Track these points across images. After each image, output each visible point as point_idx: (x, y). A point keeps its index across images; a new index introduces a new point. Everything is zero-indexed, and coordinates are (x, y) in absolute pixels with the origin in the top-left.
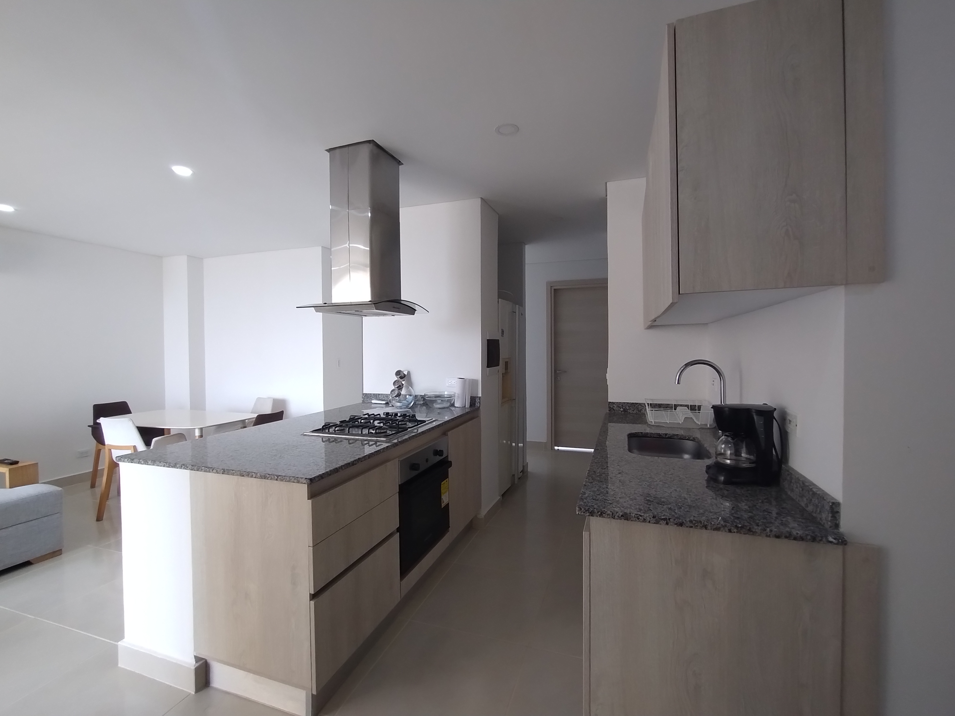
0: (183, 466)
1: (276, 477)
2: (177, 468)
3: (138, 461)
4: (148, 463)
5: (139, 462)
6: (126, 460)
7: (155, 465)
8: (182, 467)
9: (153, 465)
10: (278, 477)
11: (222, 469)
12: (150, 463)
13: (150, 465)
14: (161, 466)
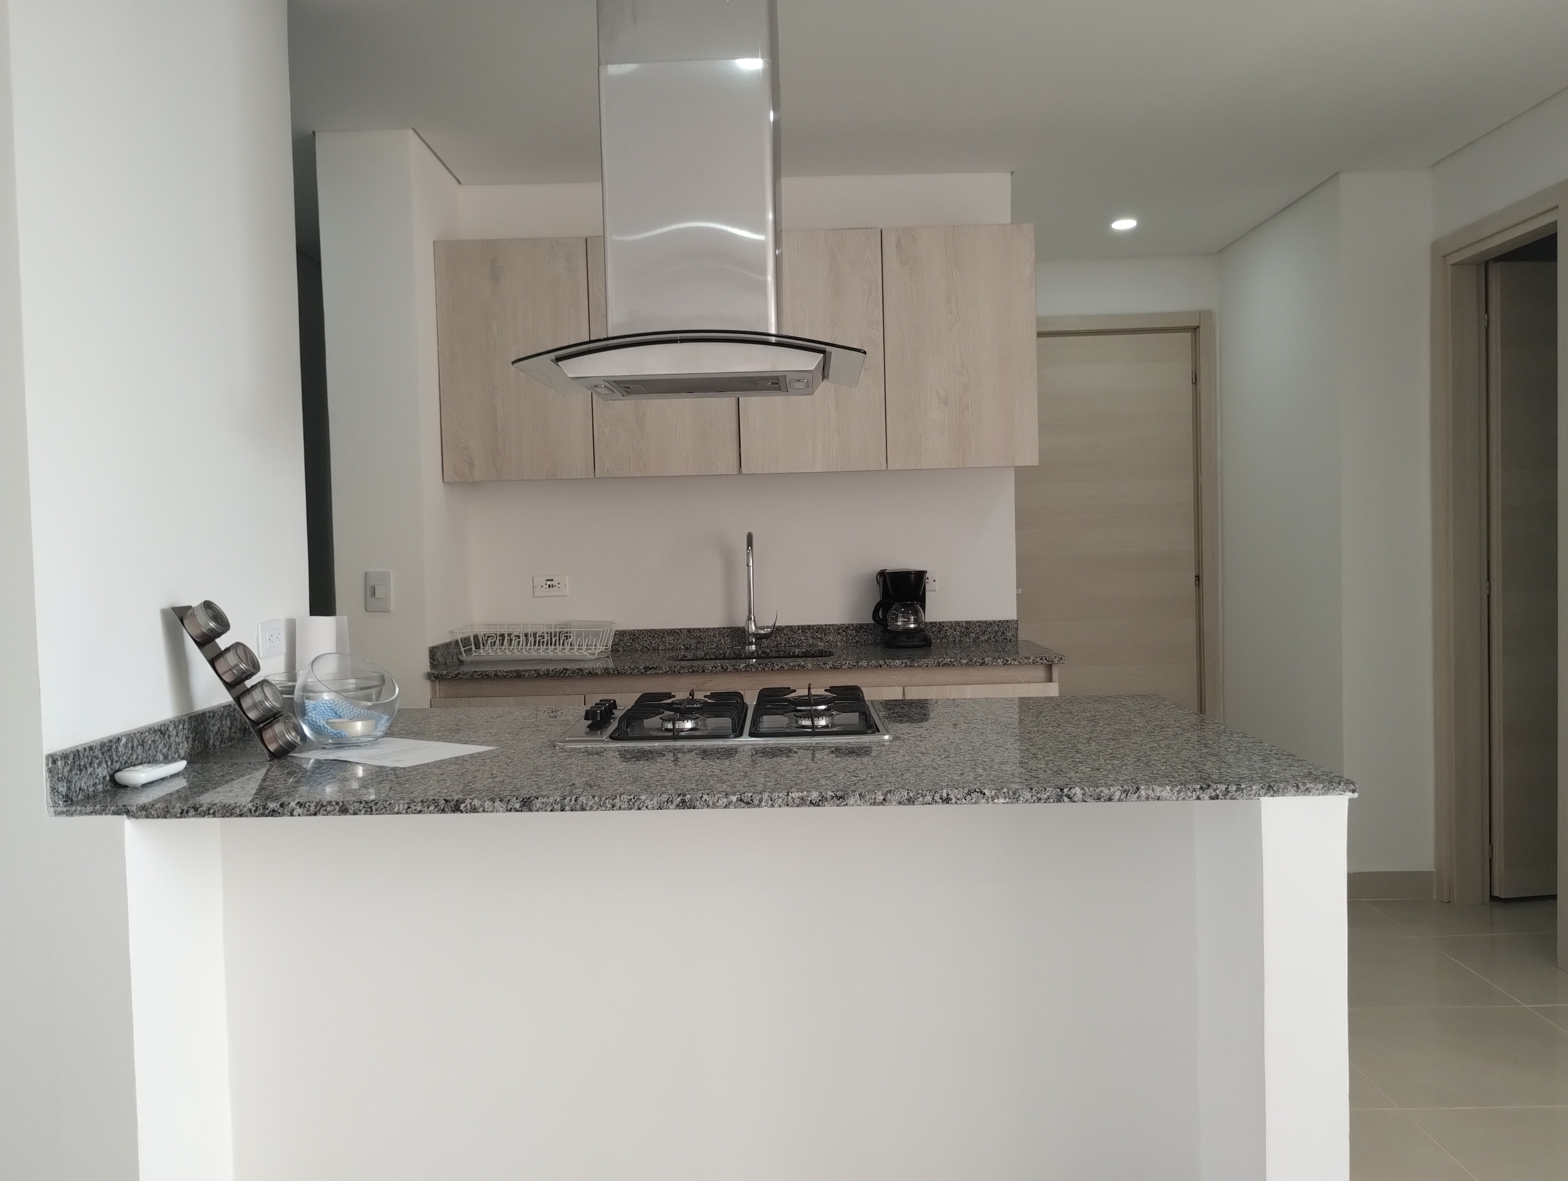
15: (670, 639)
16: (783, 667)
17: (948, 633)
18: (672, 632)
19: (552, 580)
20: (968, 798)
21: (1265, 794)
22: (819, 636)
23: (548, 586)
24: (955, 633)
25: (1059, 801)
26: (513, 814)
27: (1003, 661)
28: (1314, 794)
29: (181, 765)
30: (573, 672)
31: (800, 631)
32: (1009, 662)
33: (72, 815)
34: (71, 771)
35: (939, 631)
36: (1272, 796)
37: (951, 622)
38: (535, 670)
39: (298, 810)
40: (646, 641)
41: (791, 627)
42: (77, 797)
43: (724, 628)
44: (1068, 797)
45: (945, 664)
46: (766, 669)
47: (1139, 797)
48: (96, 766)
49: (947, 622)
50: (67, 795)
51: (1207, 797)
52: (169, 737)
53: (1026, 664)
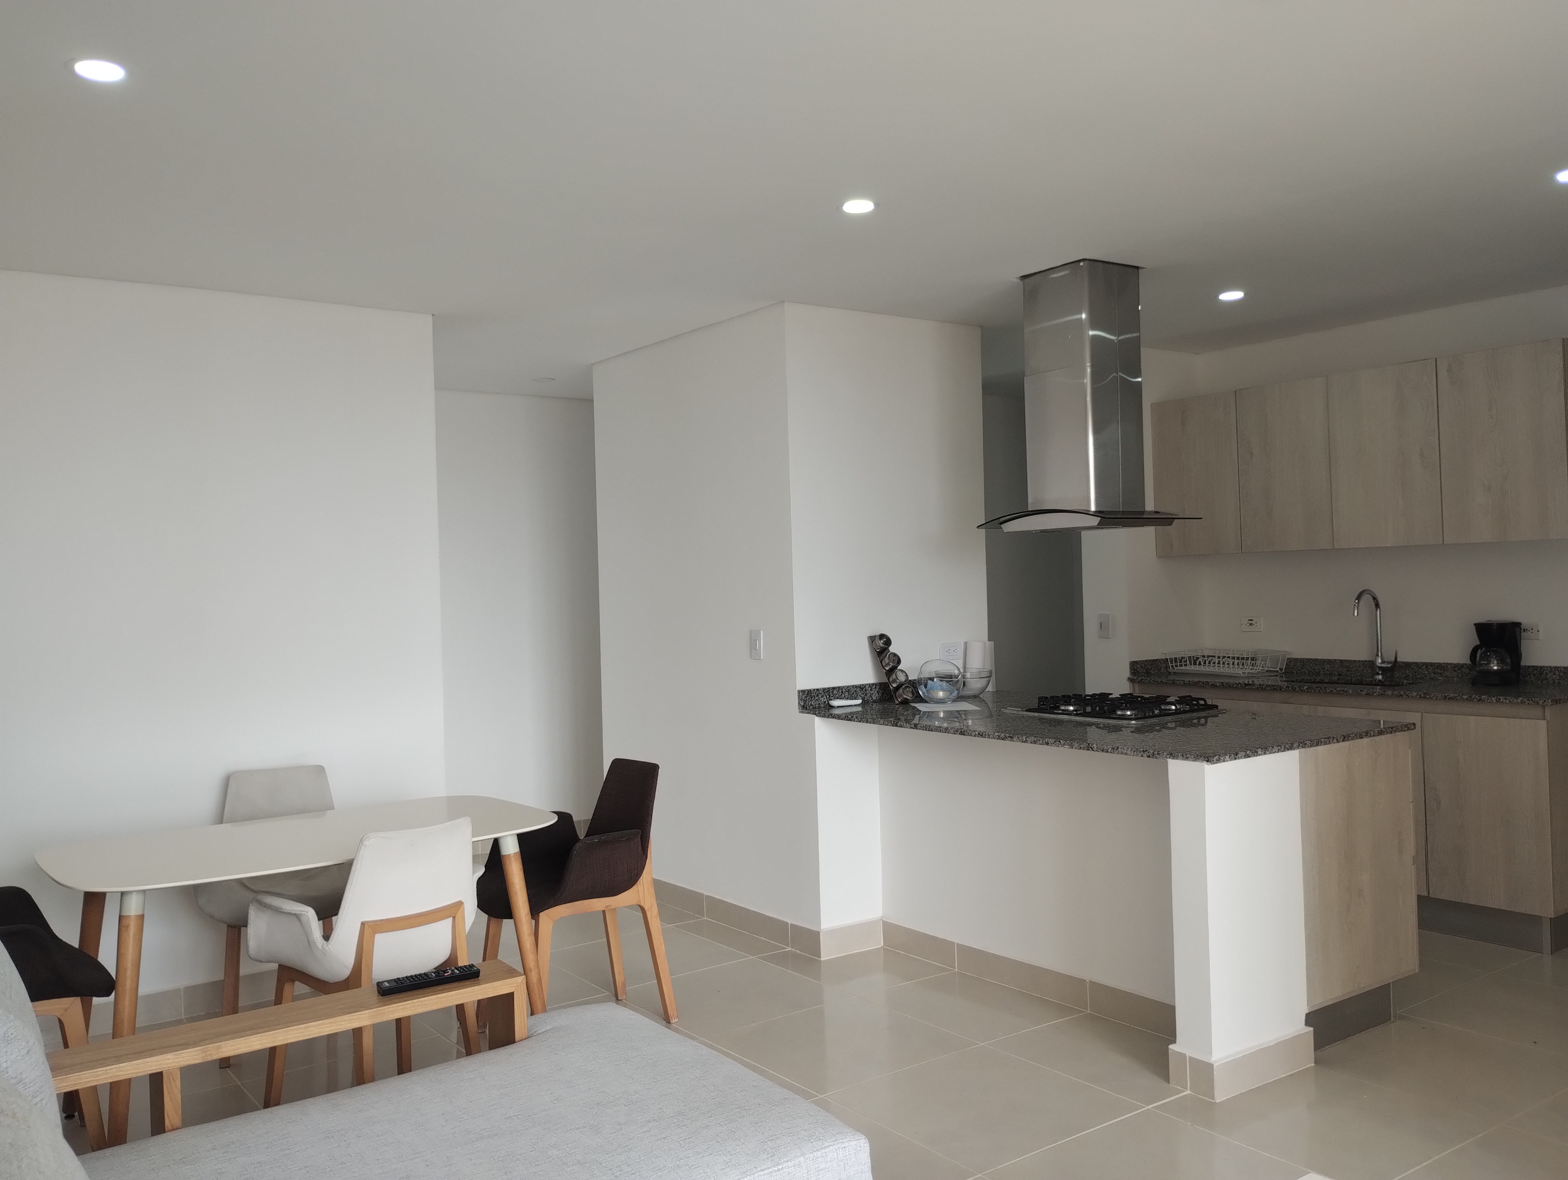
0: (1301, 745)
1: (1391, 730)
2: (1294, 750)
3: (1244, 754)
4: (1257, 752)
5: (1245, 756)
6: (1227, 757)
7: (1267, 752)
8: (1299, 746)
9: (1265, 754)
10: (1392, 728)
11: (1342, 735)
12: (1260, 752)
13: (1260, 755)
14: (1274, 753)
15: (1327, 667)
16: (1332, 691)
17: (1548, 676)
18: (1329, 662)
19: (1252, 620)
20: (1055, 743)
21: (1169, 758)
22: (1439, 672)
23: (1249, 624)
24: (1554, 676)
25: (1088, 750)
26: (912, 729)
27: (1496, 700)
28: (1190, 761)
29: (859, 701)
30: (1203, 684)
31: (1424, 667)
32: (1501, 701)
33: (803, 713)
34: (806, 697)
35: (1540, 674)
36: (1172, 759)
37: (1550, 667)
38: (1182, 680)
39: (856, 720)
40: (1311, 667)
41: (1417, 663)
42: (809, 707)
43: (1366, 661)
44: (1091, 748)
45: (1450, 698)
46: (1321, 691)
47: (1118, 752)
48: (820, 697)
49: (1547, 667)
50: (804, 706)
51: (1145, 756)
52: (866, 690)
53: (1515, 702)
